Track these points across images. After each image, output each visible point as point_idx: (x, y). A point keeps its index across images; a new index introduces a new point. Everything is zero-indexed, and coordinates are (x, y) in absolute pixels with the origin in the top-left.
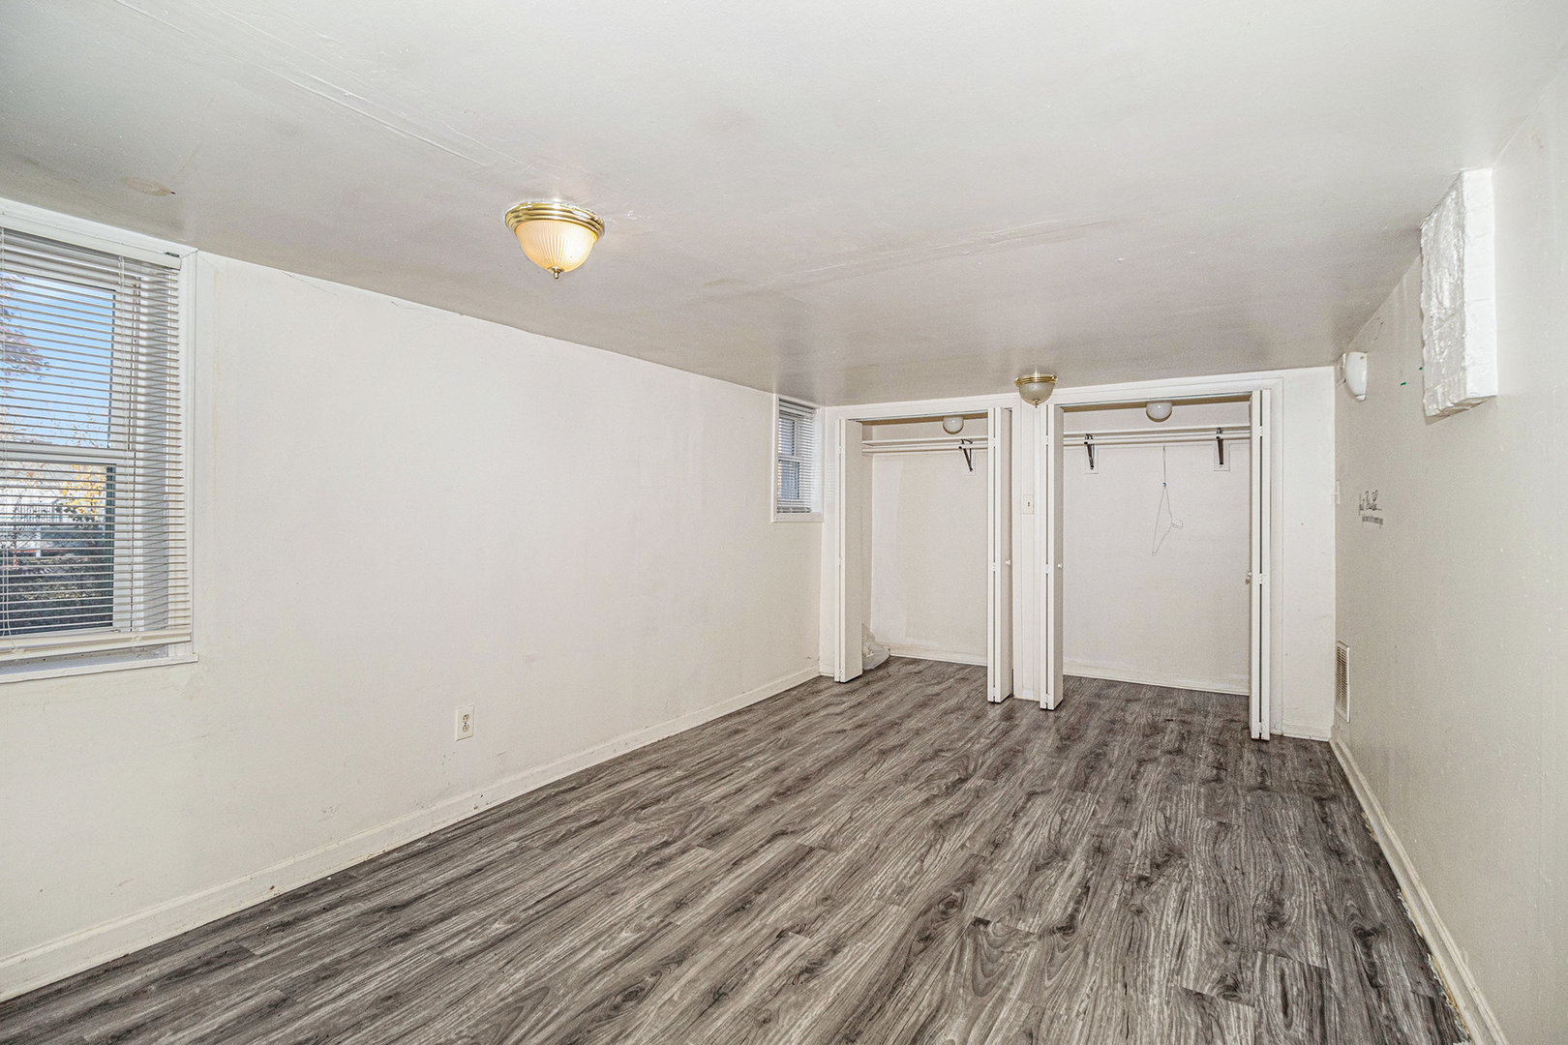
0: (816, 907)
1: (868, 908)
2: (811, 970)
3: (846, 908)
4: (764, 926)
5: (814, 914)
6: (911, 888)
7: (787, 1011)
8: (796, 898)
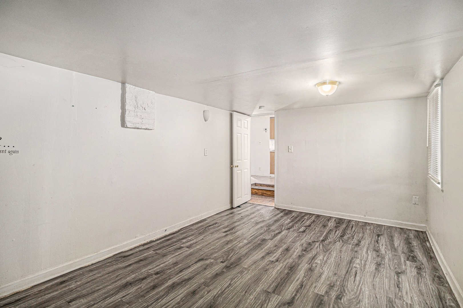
0: (269, 268)
1: (253, 267)
2: (268, 254)
3: (260, 267)
4: (283, 263)
5: (269, 266)
6: (238, 273)
7: (272, 247)
8: (276, 271)
